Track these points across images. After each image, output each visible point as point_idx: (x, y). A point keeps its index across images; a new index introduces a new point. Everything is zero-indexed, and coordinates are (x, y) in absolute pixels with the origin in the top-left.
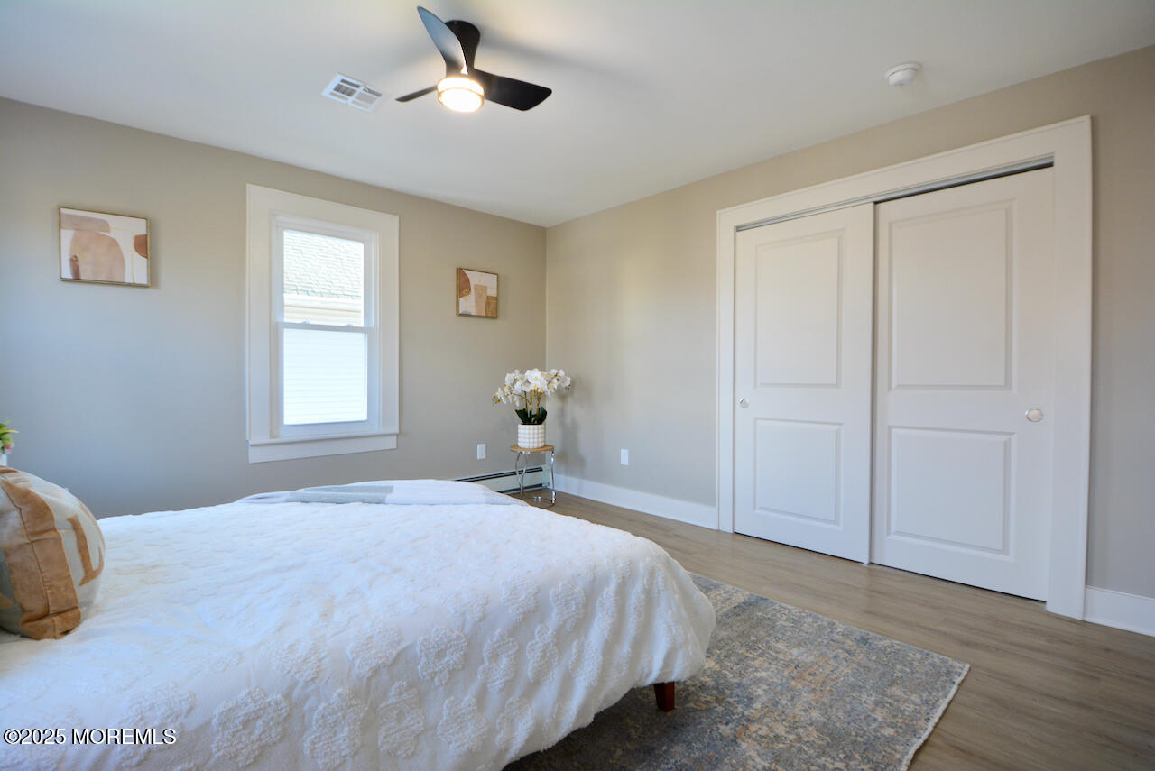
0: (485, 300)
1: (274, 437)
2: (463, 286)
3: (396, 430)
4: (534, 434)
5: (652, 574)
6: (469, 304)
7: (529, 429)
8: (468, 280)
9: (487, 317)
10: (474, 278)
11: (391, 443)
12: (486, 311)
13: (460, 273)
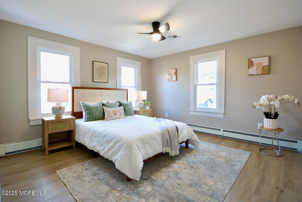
0: (261, 68)
1: (195, 110)
2: (251, 64)
3: (223, 112)
4: (270, 123)
5: (123, 144)
6: (253, 71)
7: (267, 120)
8: (252, 62)
9: (263, 74)
10: (255, 61)
11: (222, 116)
12: (262, 72)
13: (249, 60)
